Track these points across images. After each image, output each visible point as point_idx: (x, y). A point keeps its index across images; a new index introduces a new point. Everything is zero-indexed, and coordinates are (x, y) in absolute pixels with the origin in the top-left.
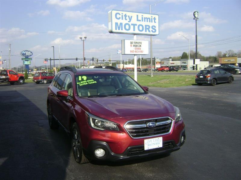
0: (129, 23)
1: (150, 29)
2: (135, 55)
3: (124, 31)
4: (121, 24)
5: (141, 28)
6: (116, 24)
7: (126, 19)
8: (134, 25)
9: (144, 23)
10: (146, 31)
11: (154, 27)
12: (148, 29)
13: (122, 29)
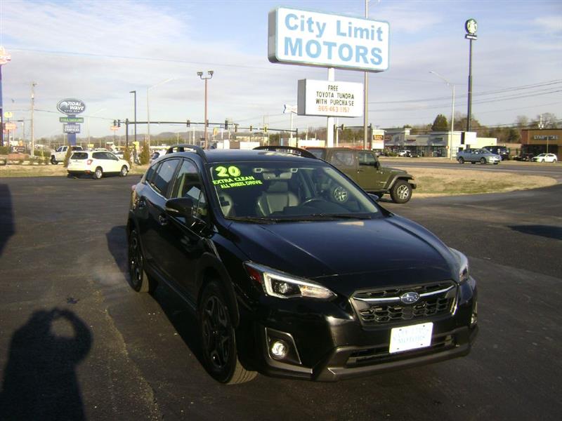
0: (317, 39)
1: (366, 56)
2: (329, 116)
3: (305, 58)
4: (299, 41)
5: (346, 52)
6: (288, 40)
7: (311, 31)
8: (330, 45)
9: (354, 42)
10: (357, 60)
11: (376, 52)
12: (364, 55)
13: (300, 55)
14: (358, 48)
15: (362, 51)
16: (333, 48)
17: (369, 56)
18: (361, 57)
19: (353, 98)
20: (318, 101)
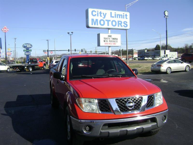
0: (103, 19)
2: (109, 47)
3: (99, 26)
4: (97, 20)
5: (114, 23)
6: (93, 20)
7: (101, 16)
8: (108, 21)
9: (117, 19)
10: (118, 26)
11: (125, 23)
12: (121, 24)
13: (97, 25)
14: (118, 21)
15: (120, 23)
16: (109, 22)
17: (123, 24)
18: (120, 25)
19: (117, 39)
20: (104, 41)
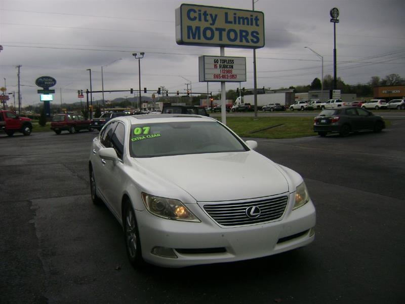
0: (211, 26)
3: (203, 40)
4: (198, 28)
5: (232, 35)
6: (189, 28)
7: (206, 20)
8: (221, 30)
9: (238, 27)
10: (241, 41)
11: (255, 34)
12: (246, 37)
13: (199, 38)
14: (241, 31)
15: (244, 34)
16: (223, 32)
17: (250, 37)
18: (243, 39)
